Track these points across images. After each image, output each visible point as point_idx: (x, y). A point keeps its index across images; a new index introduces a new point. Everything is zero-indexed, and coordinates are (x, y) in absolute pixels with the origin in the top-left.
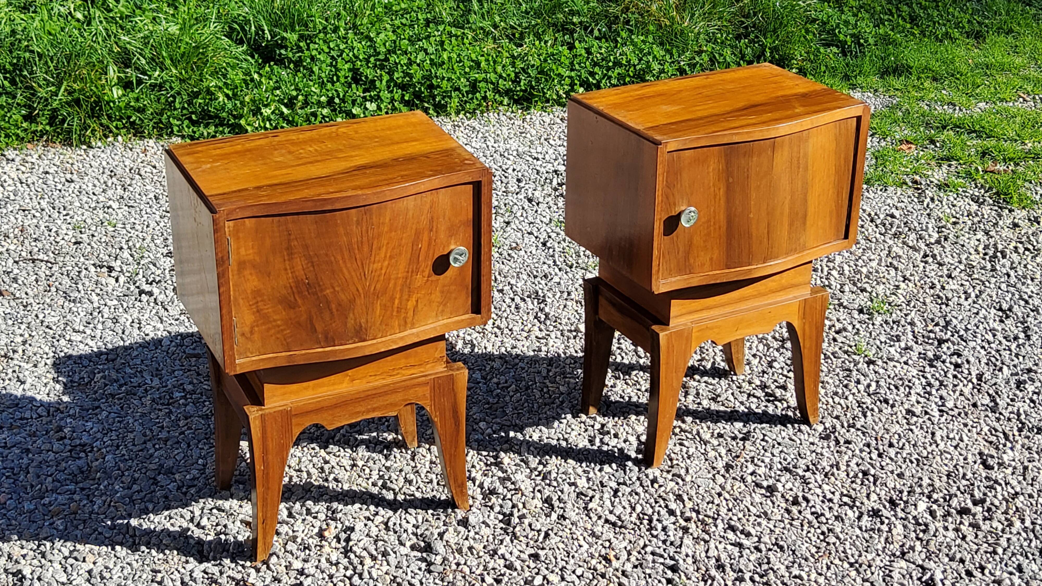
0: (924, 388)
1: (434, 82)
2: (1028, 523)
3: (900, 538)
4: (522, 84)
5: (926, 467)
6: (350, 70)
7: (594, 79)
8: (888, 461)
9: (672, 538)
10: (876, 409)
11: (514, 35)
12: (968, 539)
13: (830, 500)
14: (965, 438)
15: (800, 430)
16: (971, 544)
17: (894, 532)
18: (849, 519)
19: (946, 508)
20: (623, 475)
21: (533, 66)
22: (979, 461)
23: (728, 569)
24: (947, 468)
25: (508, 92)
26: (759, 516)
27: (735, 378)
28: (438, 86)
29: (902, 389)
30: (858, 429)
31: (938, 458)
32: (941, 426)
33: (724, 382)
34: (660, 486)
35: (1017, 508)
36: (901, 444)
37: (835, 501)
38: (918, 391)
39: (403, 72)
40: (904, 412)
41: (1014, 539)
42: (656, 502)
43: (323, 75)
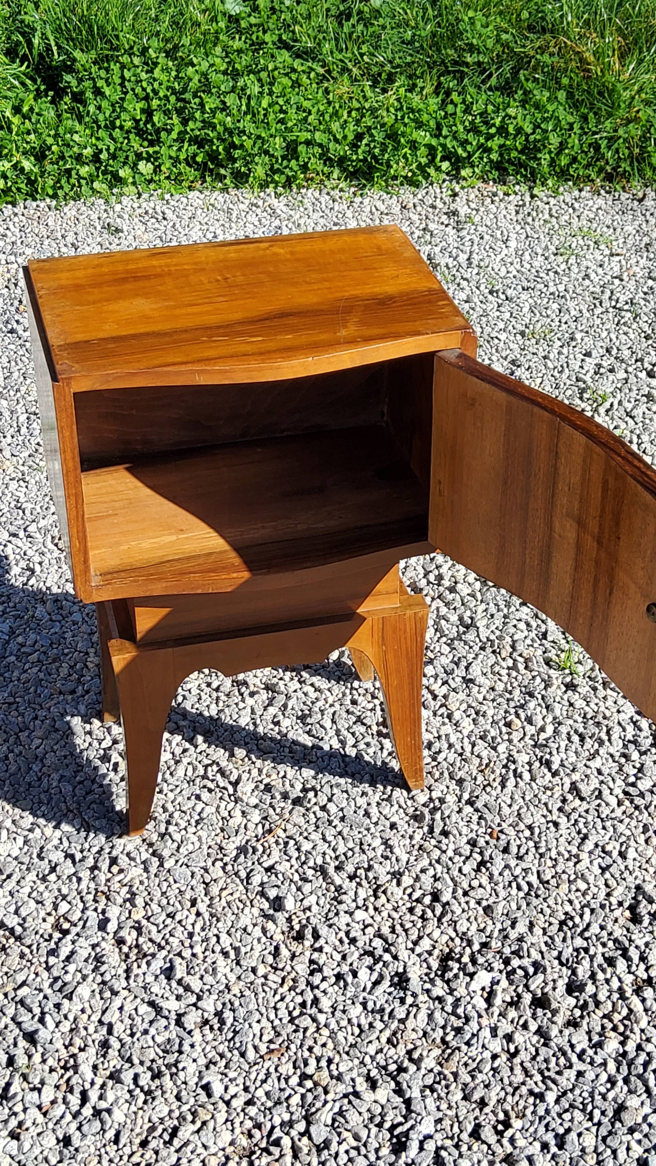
0: (625, 746)
1: (236, 140)
2: (631, 1046)
3: (414, 1036)
4: (360, 151)
5: (535, 902)
6: (143, 111)
7: (465, 150)
8: (485, 880)
9: (68, 978)
10: (527, 776)
11: (380, 75)
12: (517, 1060)
13: (353, 941)
14: (631, 854)
15: (389, 799)
16: (518, 1070)
17: (410, 1023)
18: (357, 986)
19: (520, 990)
20: (82, 840)
21: (383, 125)
22: (626, 905)
23: (113, 1053)
24: (568, 908)
25: (342, 161)
26: (226, 954)
27: (356, 684)
28: (242, 146)
29: (589, 742)
30: (477, 810)
31: (565, 887)
32: (608, 824)
33: (338, 689)
34: (121, 871)
35: (631, 1011)
36: (523, 851)
37: (360, 944)
38: (612, 750)
39: (203, 121)
40: (567, 787)
41: (590, 1075)
42: (95, 901)
43: (101, 117)
